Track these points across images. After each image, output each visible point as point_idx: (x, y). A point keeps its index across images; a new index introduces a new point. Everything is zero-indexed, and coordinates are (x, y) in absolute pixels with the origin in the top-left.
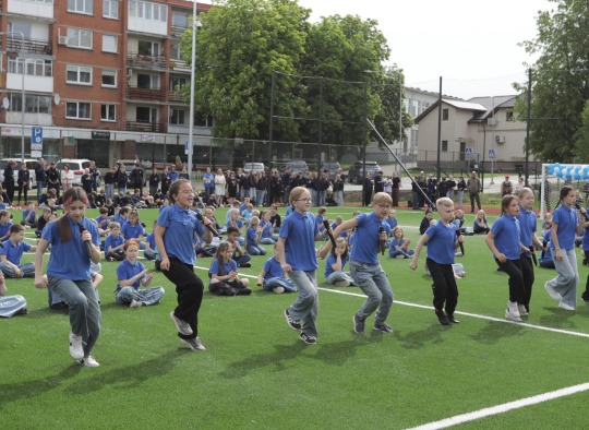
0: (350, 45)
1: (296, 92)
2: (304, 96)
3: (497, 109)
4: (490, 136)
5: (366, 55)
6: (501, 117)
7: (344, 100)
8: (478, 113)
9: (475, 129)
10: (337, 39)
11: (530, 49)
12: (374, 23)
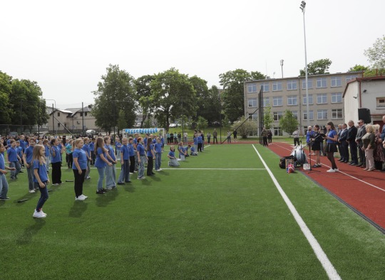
0: (28, 90)
1: (9, 107)
2: (12, 108)
3: (77, 113)
4: (75, 121)
5: (35, 94)
6: (78, 115)
7: (27, 110)
8: (70, 114)
9: (69, 119)
10: (23, 88)
11: (95, 93)
12: (36, 83)
